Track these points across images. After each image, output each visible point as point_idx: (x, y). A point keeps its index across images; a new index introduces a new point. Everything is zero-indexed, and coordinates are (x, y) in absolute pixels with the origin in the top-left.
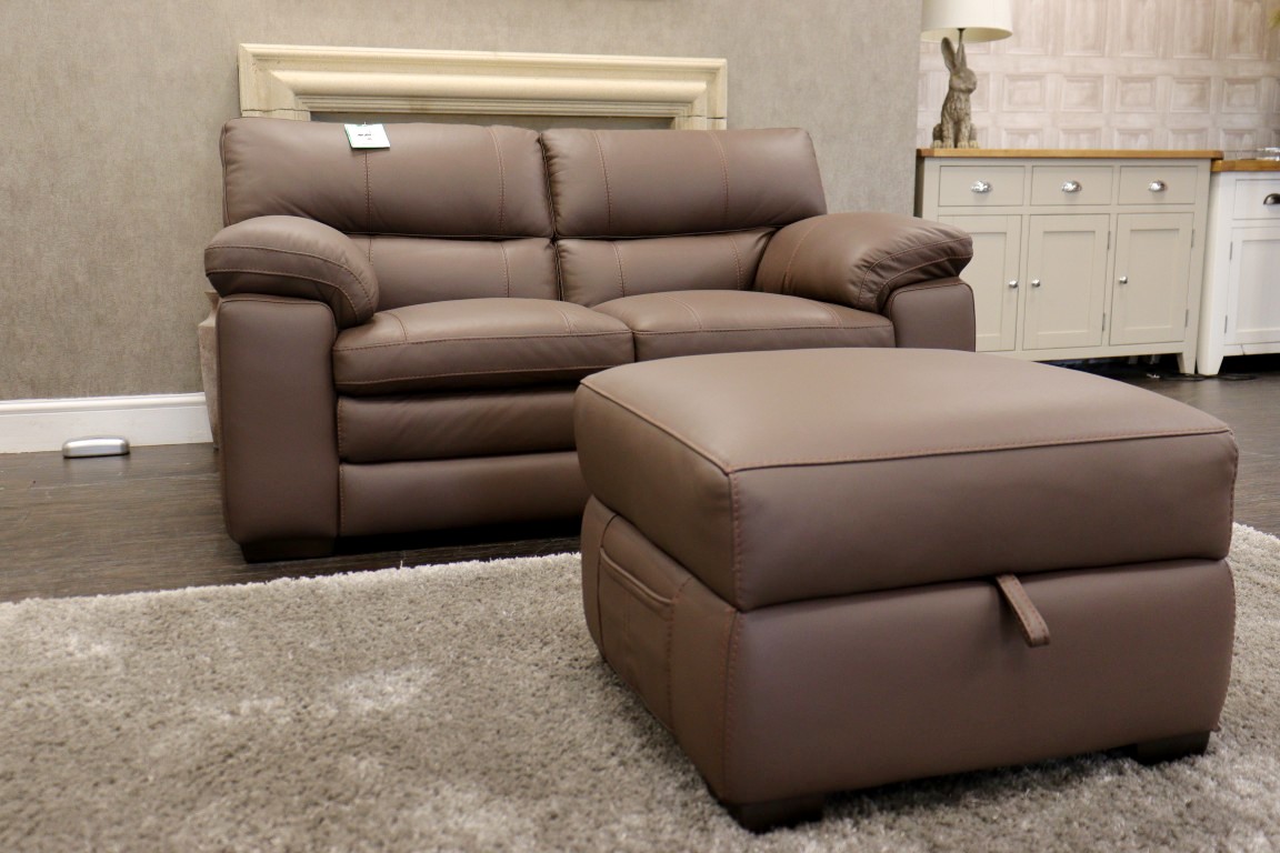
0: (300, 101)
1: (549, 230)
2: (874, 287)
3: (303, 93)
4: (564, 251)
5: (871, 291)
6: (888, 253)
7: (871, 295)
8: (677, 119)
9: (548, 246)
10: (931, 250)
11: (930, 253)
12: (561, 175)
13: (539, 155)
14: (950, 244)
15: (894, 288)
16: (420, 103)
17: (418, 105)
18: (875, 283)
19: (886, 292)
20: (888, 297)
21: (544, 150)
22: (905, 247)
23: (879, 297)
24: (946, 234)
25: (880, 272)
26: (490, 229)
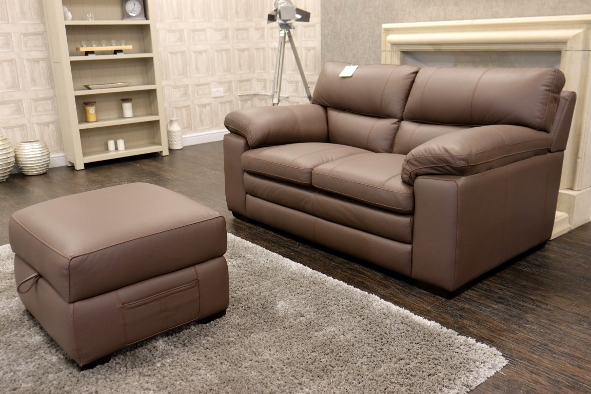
0: (395, 47)
1: (400, 115)
2: (407, 172)
3: (394, 44)
4: (401, 126)
8: (563, 52)
9: (395, 123)
10: (435, 159)
11: (434, 160)
13: (411, 80)
14: (445, 157)
15: (417, 175)
16: (436, 47)
17: (436, 48)
18: (407, 171)
19: (413, 176)
20: (415, 180)
21: (415, 77)
22: (421, 154)
23: (410, 177)
24: (446, 151)
25: (411, 166)
26: (377, 113)
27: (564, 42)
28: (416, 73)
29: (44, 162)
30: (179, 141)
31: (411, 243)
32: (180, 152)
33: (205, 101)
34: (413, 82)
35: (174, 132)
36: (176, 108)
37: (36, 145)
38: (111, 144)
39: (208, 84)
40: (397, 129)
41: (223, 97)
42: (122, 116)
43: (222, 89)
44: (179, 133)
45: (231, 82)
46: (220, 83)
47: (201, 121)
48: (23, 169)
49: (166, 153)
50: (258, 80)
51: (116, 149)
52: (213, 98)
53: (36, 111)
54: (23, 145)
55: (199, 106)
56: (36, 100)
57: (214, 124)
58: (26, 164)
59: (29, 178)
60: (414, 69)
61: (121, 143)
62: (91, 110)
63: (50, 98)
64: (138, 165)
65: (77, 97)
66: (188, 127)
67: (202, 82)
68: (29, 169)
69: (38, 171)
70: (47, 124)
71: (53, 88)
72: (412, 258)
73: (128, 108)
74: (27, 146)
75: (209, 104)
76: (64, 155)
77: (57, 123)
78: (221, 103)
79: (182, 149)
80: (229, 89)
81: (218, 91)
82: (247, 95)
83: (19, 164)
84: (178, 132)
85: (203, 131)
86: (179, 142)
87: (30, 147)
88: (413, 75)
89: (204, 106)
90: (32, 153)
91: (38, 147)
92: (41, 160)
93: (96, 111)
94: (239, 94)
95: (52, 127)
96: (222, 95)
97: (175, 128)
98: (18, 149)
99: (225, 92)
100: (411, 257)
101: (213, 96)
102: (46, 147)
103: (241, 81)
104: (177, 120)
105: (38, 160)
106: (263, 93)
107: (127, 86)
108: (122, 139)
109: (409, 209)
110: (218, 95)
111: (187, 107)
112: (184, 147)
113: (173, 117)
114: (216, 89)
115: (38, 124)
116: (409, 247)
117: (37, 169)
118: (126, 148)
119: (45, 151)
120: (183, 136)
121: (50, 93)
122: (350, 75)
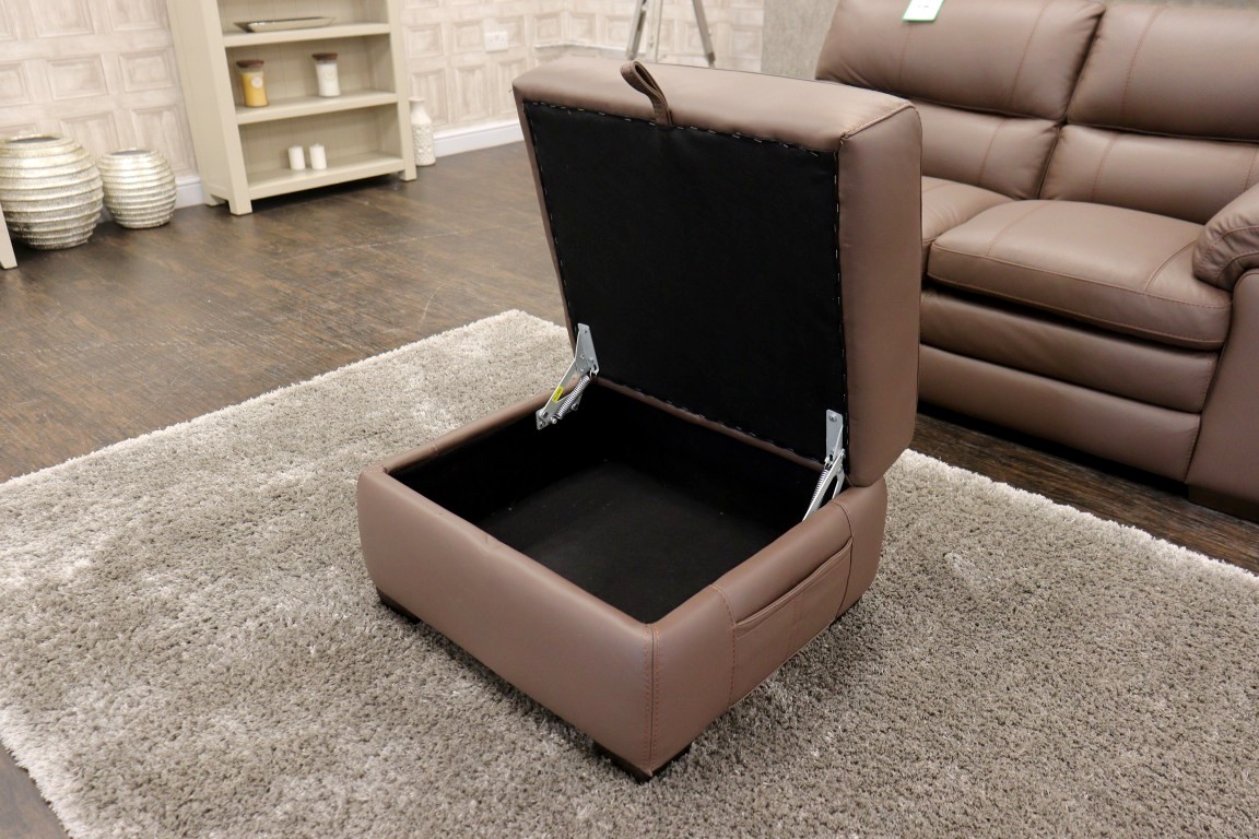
1: (1060, 113)
4: (1062, 137)
5: (1215, 262)
6: (1248, 223)
7: (1214, 267)
9: (1048, 130)
12: (1095, 58)
13: (1087, 33)
15: (1249, 266)
19: (1236, 268)
20: (1240, 274)
21: (1096, 28)
23: (1227, 270)
26: (1001, 105)
28: (1099, 17)
29: (166, 199)
30: (429, 146)
31: (1200, 413)
32: (431, 170)
33: (472, 59)
34: (1093, 37)
35: (419, 128)
36: (418, 75)
37: (144, 161)
38: (297, 156)
39: (477, 22)
40: (1053, 145)
41: (506, 51)
42: (315, 93)
43: (504, 34)
44: (428, 131)
45: (521, 17)
46: (502, 20)
47: (466, 104)
48: (121, 215)
49: (410, 175)
50: (575, 15)
51: (309, 165)
52: (489, 52)
53: (132, 82)
54: (117, 162)
55: (462, 70)
56: (130, 56)
57: (490, 110)
58: (128, 204)
59: (136, 234)
60: (1093, 9)
61: (319, 154)
62: (255, 80)
63: (160, 52)
64: (367, 203)
65: (230, 51)
66: (441, 118)
67: (467, 17)
68: (135, 215)
69: (155, 219)
70: (157, 112)
71: (167, 27)
72: (1196, 444)
73: (328, 73)
74: (126, 163)
75: (480, 67)
76: (198, 179)
77: (180, 109)
78: (503, 64)
79: (434, 165)
80: (518, 35)
81: (497, 38)
82: (552, 47)
83: (112, 203)
84: (427, 127)
85: (468, 124)
86: (430, 150)
87: (135, 166)
88: (1093, 22)
89: (471, 70)
90: (140, 179)
91: (150, 165)
92: (159, 194)
93: (266, 82)
94: (538, 46)
95: (168, 117)
96: (504, 45)
97: (421, 118)
98: (107, 171)
99: (510, 40)
100: (1194, 441)
101: (488, 48)
102: (166, 165)
103: (540, 17)
104: (422, 102)
105: (154, 195)
106: (587, 42)
107: (328, 25)
108: (321, 144)
109: (1218, 341)
110: (498, 45)
111: (438, 72)
112: (437, 159)
113: (412, 95)
114: (493, 34)
115: (139, 112)
116: (1190, 422)
117: (151, 214)
118: (330, 163)
119: (166, 174)
120: (435, 137)
121: (160, 39)
122: (931, 17)
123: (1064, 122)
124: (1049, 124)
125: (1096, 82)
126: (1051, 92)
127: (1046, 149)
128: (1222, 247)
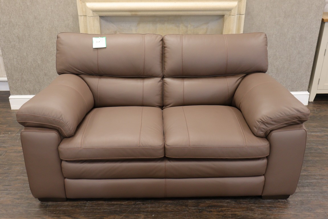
1: (161, 74)
2: (263, 130)
3: (95, 11)
4: (165, 83)
6: (270, 118)
7: (262, 132)
9: (160, 81)
11: (289, 119)
12: (167, 55)
13: (161, 46)
15: (271, 131)
18: (264, 129)
19: (269, 132)
22: (279, 116)
23: (266, 133)
24: (298, 111)
25: (267, 125)
27: (229, 10)
28: (162, 40)
31: (264, 175)
34: (163, 47)
60: (159, 38)
72: (264, 184)
88: (161, 42)
116: (262, 178)
122: (105, 46)
123: (163, 77)
124: (159, 79)
125: (171, 63)
126: (157, 68)
127: (161, 87)
128: (263, 126)
